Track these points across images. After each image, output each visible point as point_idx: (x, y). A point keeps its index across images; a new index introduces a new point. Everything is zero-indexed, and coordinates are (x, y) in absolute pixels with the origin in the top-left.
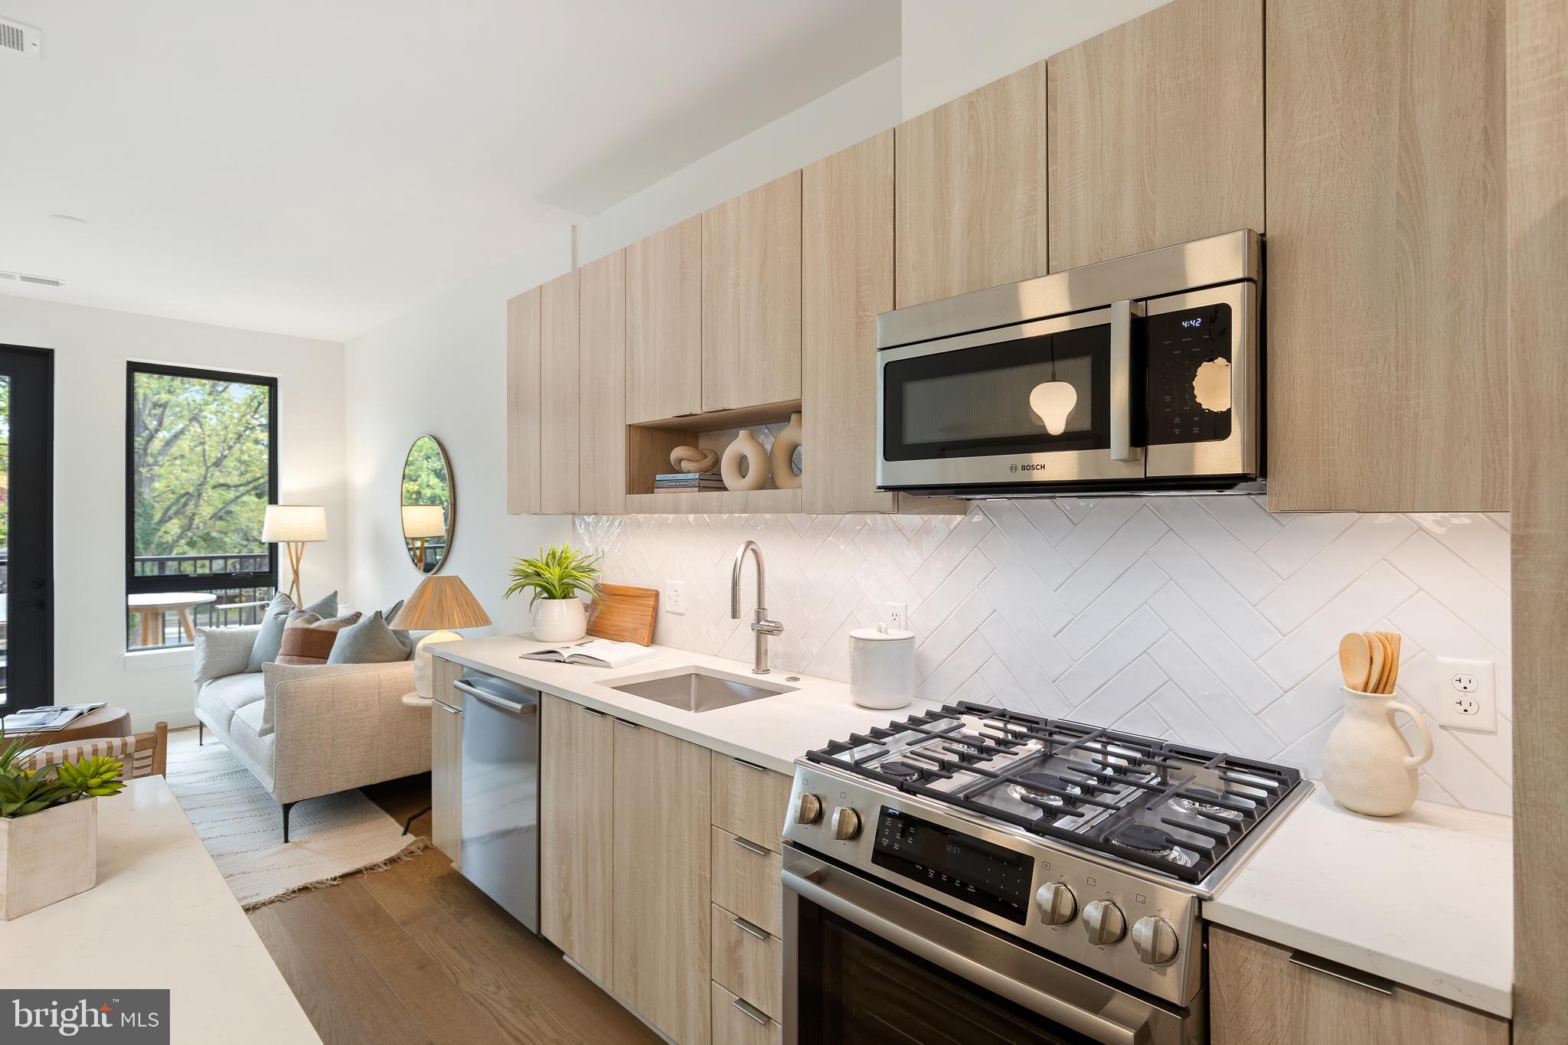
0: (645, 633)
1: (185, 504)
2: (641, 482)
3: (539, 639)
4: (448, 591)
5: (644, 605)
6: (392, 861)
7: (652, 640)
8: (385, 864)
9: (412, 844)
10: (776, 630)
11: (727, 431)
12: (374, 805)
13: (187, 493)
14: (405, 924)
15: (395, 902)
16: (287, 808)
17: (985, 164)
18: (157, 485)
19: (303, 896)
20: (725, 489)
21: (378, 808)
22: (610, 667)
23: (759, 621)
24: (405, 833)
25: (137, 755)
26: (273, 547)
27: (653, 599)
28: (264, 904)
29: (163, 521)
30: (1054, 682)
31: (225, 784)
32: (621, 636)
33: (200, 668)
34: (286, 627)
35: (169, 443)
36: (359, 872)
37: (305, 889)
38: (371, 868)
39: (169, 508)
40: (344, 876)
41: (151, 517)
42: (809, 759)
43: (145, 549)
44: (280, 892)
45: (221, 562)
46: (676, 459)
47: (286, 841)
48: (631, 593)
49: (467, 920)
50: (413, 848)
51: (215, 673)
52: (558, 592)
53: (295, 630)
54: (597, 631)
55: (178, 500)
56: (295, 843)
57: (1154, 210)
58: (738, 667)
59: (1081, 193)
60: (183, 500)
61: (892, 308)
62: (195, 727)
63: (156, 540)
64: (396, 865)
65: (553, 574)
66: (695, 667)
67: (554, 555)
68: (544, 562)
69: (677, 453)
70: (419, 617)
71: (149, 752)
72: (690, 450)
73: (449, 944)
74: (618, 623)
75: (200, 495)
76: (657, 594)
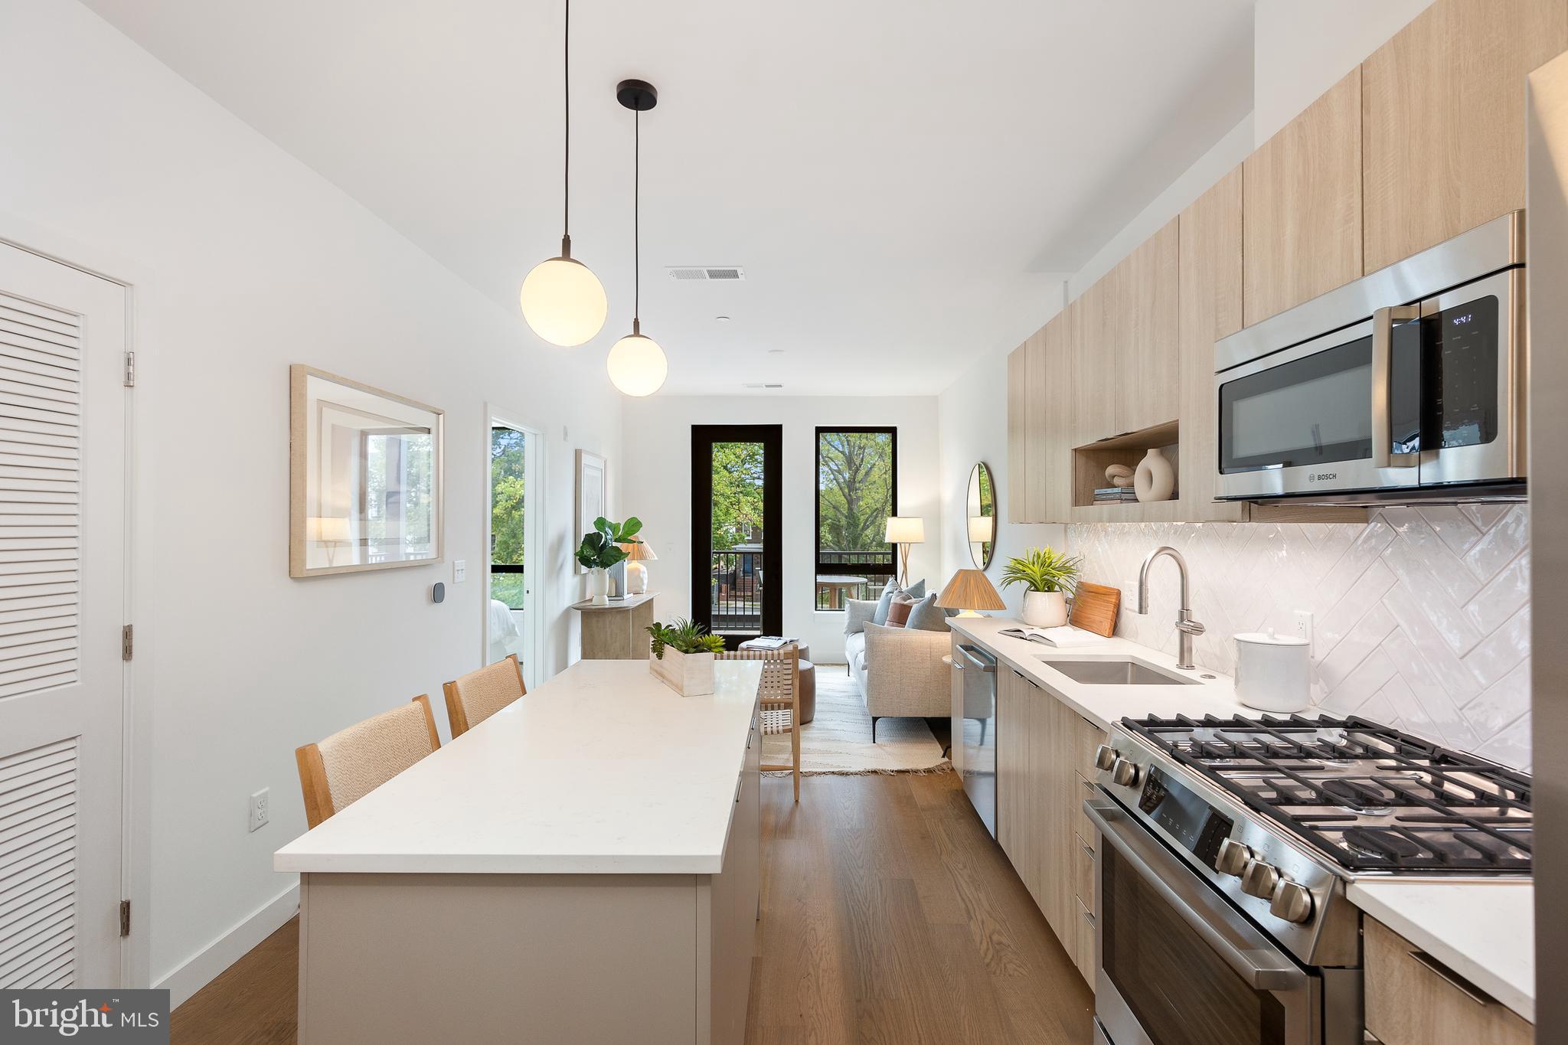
0: (1107, 625)
1: (876, 517)
2: (1083, 496)
3: (1027, 622)
4: (972, 581)
5: (1108, 602)
6: (929, 771)
7: (1115, 631)
8: (924, 772)
9: (944, 764)
10: (1199, 630)
11: (1168, 447)
12: (931, 734)
13: (877, 509)
14: (923, 810)
15: (922, 795)
16: (875, 719)
17: (1311, 180)
18: (861, 503)
19: (873, 776)
20: (1136, 500)
21: (934, 737)
22: (1056, 647)
23: (1182, 619)
24: (943, 757)
25: (785, 661)
26: (894, 546)
27: (1115, 597)
28: (852, 774)
29: (865, 528)
30: (1461, 709)
31: (853, 701)
32: (1091, 627)
33: (846, 624)
34: (892, 602)
35: (867, 474)
36: (907, 771)
37: (875, 772)
38: (916, 772)
39: (867, 520)
40: (899, 772)
41: (858, 526)
42: (1123, 724)
43: (854, 548)
44: (862, 770)
45: (881, 556)
46: (1109, 476)
47: (874, 742)
48: (1101, 591)
49: (962, 821)
50: (945, 767)
51: (855, 629)
52: (1041, 587)
53: (895, 604)
54: (1076, 621)
55: (872, 513)
56: (878, 744)
57: (1459, 197)
58: (1167, 661)
59: (1392, 192)
60: (875, 514)
61: (1241, 327)
62: (843, 665)
63: (860, 541)
64: (931, 774)
65: (1036, 571)
66: (1133, 657)
67: (1039, 556)
68: (1031, 560)
69: (1111, 470)
70: (952, 597)
71: (790, 661)
72: (1120, 468)
73: (945, 831)
74: (1089, 616)
75: (884, 509)
76: (1119, 593)
